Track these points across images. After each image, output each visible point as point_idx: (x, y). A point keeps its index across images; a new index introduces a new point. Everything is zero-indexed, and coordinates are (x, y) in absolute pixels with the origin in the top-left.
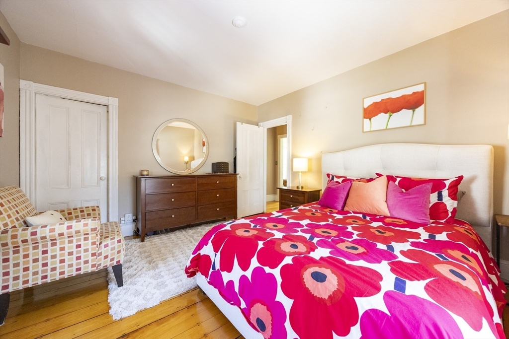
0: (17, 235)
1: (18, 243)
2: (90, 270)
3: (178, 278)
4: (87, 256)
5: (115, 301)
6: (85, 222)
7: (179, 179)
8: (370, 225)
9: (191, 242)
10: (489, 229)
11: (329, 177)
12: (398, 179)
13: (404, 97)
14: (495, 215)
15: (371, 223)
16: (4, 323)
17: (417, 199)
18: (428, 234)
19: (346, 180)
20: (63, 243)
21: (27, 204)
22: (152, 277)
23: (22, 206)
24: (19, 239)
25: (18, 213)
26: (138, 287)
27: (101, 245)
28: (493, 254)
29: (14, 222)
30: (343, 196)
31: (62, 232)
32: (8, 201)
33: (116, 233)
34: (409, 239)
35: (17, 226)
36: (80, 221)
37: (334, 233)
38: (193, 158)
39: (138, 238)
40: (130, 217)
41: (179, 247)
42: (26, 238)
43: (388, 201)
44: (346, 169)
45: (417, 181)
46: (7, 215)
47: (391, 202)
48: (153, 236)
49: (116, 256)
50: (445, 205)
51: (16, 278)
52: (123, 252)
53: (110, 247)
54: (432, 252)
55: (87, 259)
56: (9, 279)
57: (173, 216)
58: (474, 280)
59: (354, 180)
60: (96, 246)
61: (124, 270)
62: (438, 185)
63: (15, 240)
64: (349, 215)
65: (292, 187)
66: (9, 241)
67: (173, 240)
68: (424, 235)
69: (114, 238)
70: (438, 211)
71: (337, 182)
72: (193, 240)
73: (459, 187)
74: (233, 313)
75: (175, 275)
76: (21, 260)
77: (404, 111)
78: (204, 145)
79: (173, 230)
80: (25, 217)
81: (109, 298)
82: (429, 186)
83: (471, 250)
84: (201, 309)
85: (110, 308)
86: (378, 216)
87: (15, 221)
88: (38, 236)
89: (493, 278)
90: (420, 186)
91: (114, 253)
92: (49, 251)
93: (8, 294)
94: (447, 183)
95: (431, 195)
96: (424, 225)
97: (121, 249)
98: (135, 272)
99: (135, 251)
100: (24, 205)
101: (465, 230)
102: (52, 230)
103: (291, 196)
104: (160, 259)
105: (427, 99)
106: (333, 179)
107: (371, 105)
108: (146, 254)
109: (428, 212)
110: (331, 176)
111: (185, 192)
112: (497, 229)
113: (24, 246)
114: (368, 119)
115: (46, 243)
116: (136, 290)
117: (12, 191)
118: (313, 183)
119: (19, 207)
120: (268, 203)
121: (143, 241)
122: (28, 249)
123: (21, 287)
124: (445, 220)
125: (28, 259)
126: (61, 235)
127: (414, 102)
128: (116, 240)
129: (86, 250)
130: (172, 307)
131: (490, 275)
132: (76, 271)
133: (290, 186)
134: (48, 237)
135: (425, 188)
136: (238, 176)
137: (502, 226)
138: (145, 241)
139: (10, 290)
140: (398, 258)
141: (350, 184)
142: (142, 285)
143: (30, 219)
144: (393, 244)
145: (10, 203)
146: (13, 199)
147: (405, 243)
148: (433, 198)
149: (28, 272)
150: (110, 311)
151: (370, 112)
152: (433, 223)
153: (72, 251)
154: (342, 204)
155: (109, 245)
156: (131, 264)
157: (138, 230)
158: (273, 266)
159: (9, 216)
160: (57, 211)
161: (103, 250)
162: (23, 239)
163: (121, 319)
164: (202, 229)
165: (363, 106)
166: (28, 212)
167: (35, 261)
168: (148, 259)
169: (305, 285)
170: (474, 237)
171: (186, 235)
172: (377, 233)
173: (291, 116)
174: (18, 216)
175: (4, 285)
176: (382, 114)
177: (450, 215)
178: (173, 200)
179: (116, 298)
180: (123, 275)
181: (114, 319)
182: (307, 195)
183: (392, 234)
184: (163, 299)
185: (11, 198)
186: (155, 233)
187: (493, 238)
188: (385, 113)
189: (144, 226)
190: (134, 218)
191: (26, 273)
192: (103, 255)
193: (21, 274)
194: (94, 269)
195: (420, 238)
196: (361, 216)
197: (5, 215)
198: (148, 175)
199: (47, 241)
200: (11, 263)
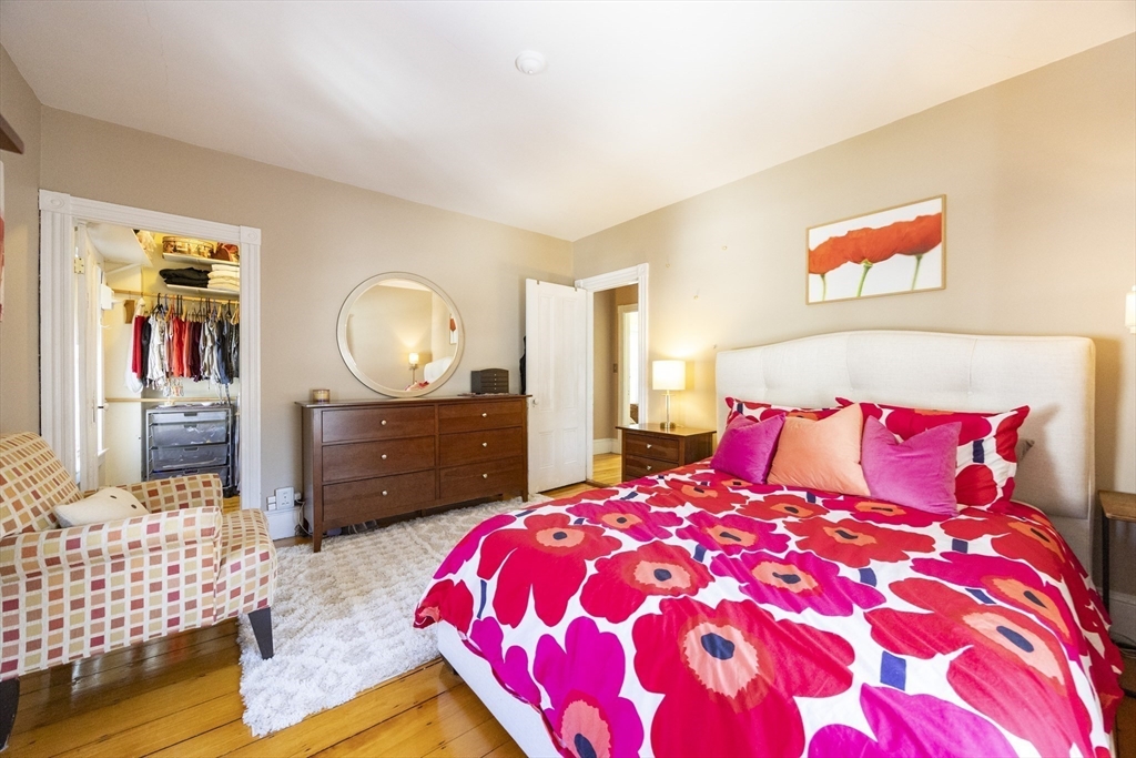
0: (35, 547)
1: (38, 567)
2: (199, 622)
3: (397, 638)
4: (193, 591)
5: (257, 692)
6: (188, 516)
7: (398, 410)
8: (822, 516)
9: (426, 552)
10: (1087, 524)
11: (731, 406)
12: (886, 413)
13: (897, 226)
14: (1098, 492)
15: (826, 512)
16: (6, 746)
17: (929, 460)
18: (951, 538)
19: (769, 413)
20: (140, 562)
21: (57, 473)
22: (340, 635)
23: (46, 481)
24: (41, 558)
25: (38, 497)
26: (307, 659)
27: (224, 566)
28: (1095, 580)
29: (30, 519)
30: (765, 450)
31: (136, 539)
32: (15, 470)
33: (258, 538)
34: (908, 553)
35: (35, 527)
36: (177, 514)
37: (747, 539)
38: (427, 358)
39: (305, 543)
40: (287, 495)
41: (399, 563)
42: (55, 555)
43: (864, 462)
44: (769, 385)
45: (927, 416)
46: (13, 504)
47: (871, 465)
48: (340, 537)
49: (257, 590)
50: (990, 472)
51: (34, 645)
52: (272, 581)
53: (244, 569)
54: (960, 584)
55: (192, 598)
56: (17, 646)
57: (385, 493)
58: (1051, 649)
59: (787, 413)
60: (212, 568)
61: (274, 619)
62: (973, 426)
63: (31, 559)
64: (778, 493)
65: (650, 425)
66: (18, 562)
67: (384, 548)
68: (943, 543)
69: (252, 550)
70: (973, 484)
71: (750, 418)
72: (429, 547)
73: (1020, 431)
74: (522, 720)
75: (391, 629)
76: (45, 604)
77: (897, 257)
78: (453, 328)
79: (384, 523)
80: (53, 505)
81: (241, 684)
82: (955, 429)
83: (1045, 578)
84: (447, 709)
85: (245, 708)
86: (841, 494)
87: (31, 515)
88: (83, 550)
89: (1095, 639)
90: (935, 429)
91: (254, 582)
92: (108, 583)
93: (15, 682)
94: (995, 422)
95: (959, 448)
96: (943, 519)
97: (270, 573)
98: (299, 624)
99: (300, 573)
100: (50, 478)
101: (1032, 530)
102: (114, 536)
103: (649, 446)
104: (357, 591)
105: (948, 231)
106: (740, 410)
107: (826, 243)
108: (326, 581)
109: (952, 487)
110: (736, 404)
111: (411, 439)
112: (1103, 526)
113: (50, 571)
114: (819, 276)
115: (101, 564)
116: (303, 667)
117: (24, 446)
118: (695, 415)
119: (40, 484)
120: (597, 458)
121: (317, 549)
122: (60, 579)
123: (44, 664)
124: (989, 506)
125: (60, 601)
126: (135, 545)
127: (919, 238)
128: (257, 554)
129: (191, 579)
130: (384, 704)
131: (1086, 634)
132: (169, 626)
133: (646, 422)
134: (104, 551)
135: (945, 434)
136: (530, 400)
137: (1114, 520)
138: (322, 549)
139: (21, 671)
140: (885, 600)
141: (780, 422)
142: (317, 655)
143: (65, 511)
144: (874, 565)
145: (19, 474)
146: (26, 464)
147: (900, 562)
148: (964, 456)
149: (60, 630)
150: (245, 716)
151: (823, 260)
152: (962, 512)
153: (158, 580)
154: (763, 466)
155: (243, 565)
156: (291, 604)
157: (306, 523)
158: (616, 618)
159: (18, 506)
160: (123, 487)
161: (229, 578)
162: (49, 556)
163: (270, 735)
164: (448, 521)
165: (807, 245)
166: (59, 493)
167: (78, 604)
168: (329, 592)
169: (688, 663)
170: (1052, 546)
171: (414, 534)
172: (838, 538)
173: (647, 265)
174: (37, 503)
175: (6, 660)
176: (849, 265)
177: (1000, 494)
178: (384, 456)
179: (258, 685)
180: (273, 631)
181: (254, 734)
182: (682, 444)
183: (871, 540)
184: (365, 687)
185: (21, 462)
186: (345, 531)
187: (1095, 542)
188: (855, 262)
189: (320, 516)
190: (298, 496)
191: (55, 632)
192: (230, 588)
193: (45, 634)
194: (210, 620)
195: (934, 550)
196: (803, 495)
197: (8, 502)
198: (328, 401)
199: (103, 560)
200: (22, 611)
